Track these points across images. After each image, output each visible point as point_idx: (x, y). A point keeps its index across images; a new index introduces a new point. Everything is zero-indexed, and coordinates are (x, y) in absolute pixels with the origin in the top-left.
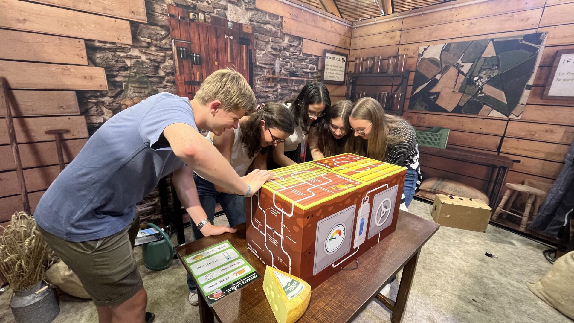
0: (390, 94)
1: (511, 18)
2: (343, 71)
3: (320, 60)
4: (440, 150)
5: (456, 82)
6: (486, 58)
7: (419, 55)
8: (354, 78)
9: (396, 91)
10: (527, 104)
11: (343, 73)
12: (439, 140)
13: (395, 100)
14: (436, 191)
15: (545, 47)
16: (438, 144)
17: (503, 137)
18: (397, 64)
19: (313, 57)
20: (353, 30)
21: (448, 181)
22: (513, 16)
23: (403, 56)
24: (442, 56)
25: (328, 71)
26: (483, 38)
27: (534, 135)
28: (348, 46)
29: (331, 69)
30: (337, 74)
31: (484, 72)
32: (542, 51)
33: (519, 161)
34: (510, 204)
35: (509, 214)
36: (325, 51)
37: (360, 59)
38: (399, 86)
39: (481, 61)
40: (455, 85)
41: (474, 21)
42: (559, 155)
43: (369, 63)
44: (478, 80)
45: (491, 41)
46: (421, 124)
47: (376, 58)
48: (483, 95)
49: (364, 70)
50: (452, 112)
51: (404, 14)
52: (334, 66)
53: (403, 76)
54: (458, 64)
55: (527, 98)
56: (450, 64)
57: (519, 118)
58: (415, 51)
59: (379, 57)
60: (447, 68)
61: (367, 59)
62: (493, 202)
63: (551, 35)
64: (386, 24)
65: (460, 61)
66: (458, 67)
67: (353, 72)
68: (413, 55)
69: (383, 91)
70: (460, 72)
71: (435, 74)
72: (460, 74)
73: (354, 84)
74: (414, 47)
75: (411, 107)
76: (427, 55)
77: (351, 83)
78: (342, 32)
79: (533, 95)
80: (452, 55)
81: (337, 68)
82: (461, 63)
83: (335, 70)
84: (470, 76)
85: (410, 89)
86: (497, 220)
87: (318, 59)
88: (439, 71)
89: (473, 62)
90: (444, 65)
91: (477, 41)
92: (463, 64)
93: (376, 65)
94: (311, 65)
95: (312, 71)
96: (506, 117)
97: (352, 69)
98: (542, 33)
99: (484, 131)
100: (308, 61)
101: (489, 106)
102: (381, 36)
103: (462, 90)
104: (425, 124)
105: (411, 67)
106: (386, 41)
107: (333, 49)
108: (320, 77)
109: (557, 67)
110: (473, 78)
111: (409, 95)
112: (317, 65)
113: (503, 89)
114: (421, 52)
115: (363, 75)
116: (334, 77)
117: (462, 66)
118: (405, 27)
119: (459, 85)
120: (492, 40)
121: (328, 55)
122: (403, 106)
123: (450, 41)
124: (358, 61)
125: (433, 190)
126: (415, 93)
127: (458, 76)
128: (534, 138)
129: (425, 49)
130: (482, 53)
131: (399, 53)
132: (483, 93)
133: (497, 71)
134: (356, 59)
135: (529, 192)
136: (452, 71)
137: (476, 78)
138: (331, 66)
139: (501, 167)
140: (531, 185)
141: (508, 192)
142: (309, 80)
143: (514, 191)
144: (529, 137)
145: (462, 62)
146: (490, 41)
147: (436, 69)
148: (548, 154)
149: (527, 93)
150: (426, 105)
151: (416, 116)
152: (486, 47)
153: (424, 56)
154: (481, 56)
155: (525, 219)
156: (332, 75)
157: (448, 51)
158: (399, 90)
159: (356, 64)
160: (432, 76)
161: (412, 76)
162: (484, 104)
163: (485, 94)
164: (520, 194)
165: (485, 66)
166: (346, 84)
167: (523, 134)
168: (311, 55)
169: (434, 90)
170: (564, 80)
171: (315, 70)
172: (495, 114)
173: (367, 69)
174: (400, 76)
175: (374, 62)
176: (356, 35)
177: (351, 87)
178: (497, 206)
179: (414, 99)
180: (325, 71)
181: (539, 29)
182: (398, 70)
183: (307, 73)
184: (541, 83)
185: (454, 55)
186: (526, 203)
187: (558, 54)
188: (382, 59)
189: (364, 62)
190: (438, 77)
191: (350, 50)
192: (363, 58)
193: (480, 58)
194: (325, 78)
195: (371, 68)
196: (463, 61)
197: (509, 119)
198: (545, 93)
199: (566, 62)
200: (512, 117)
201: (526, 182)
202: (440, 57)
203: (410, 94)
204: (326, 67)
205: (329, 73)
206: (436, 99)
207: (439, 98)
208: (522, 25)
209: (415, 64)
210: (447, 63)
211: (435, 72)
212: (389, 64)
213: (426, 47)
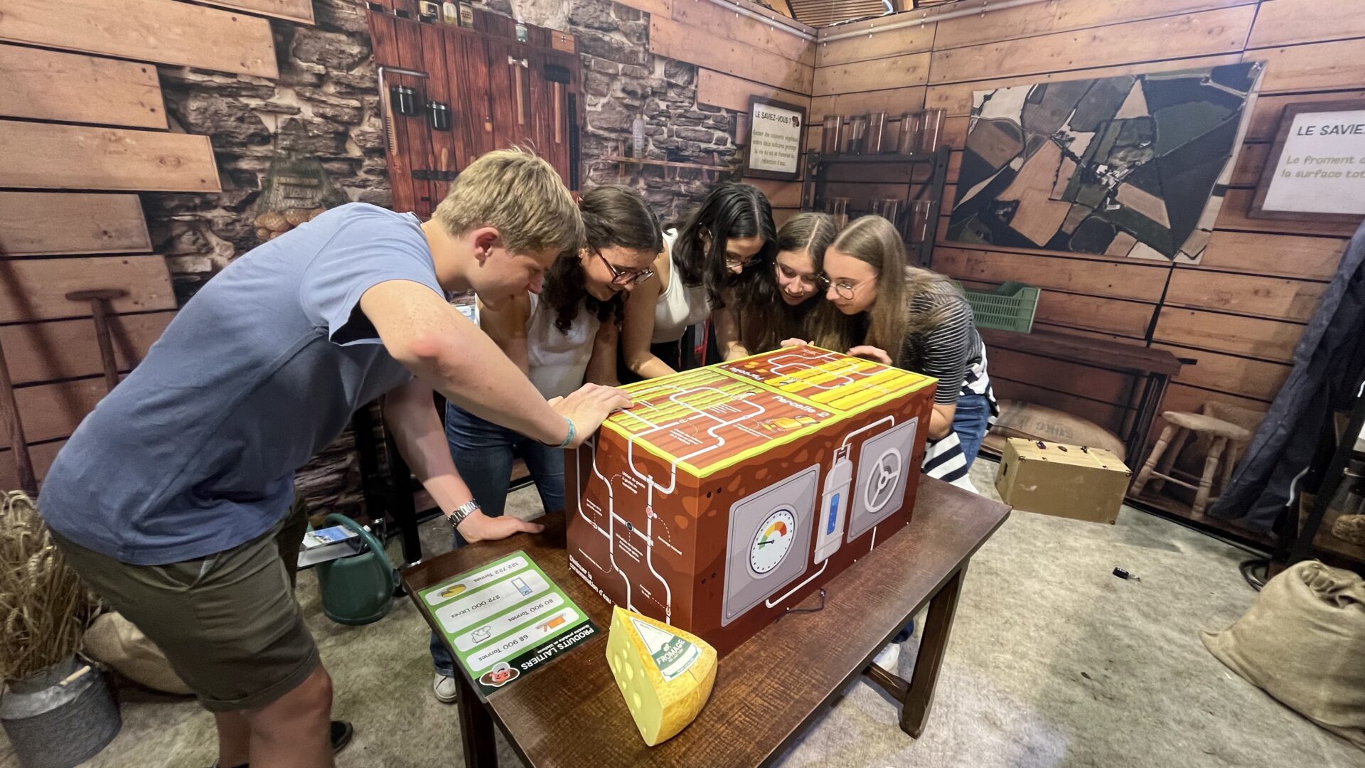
0: (904, 204)
1: (1186, 27)
2: (794, 148)
3: (740, 120)
4: (1019, 337)
5: (1057, 176)
6: (1125, 121)
7: (974, 111)
8: (821, 164)
9: (918, 197)
10: (1215, 230)
11: (796, 153)
12: (1016, 312)
13: (917, 217)
14: (1008, 431)
15: (1260, 96)
16: (1013, 322)
17: (1159, 306)
18: (921, 132)
19: (724, 113)
20: (820, 49)
21: (1032, 408)
22: (1189, 21)
23: (935, 112)
24: (1025, 115)
25: (760, 147)
26: (1120, 72)
27: (1227, 301)
28: (806, 87)
29: (766, 144)
30: (784, 155)
31: (1121, 154)
32: (1252, 104)
33: (1193, 362)
34: (1172, 460)
35: (1168, 482)
36: (753, 100)
37: (835, 118)
38: (925, 185)
39: (1114, 129)
40: (1055, 183)
41: (1100, 32)
42: (1282, 346)
43: (856, 129)
44: (1107, 171)
45: (1139, 82)
46: (977, 276)
47: (873, 117)
48: (1118, 207)
49: (844, 147)
50: (1046, 247)
51: (939, 13)
52: (774, 136)
53: (936, 162)
54: (1062, 133)
55: (1216, 215)
56: (1044, 133)
57: (1197, 262)
58: (963, 103)
59: (879, 115)
60: (1037, 143)
61: (853, 118)
62: (1135, 454)
63: (1271, 67)
64: (897, 35)
65: (1065, 128)
66: (1062, 142)
67: (819, 149)
68: (958, 111)
69: (889, 197)
70: (1066, 153)
71: (1009, 158)
72: (1067, 159)
73: (820, 180)
74: (962, 91)
75: (953, 235)
76: (993, 112)
77: (814, 177)
78: (794, 54)
79: (1228, 209)
80: (1048, 113)
81: (780, 141)
82: (1068, 132)
83: (775, 145)
84: (1090, 163)
85: (951, 191)
86: (1141, 494)
87: (735, 118)
88: (1019, 150)
89: (1096, 130)
90: (1029, 137)
91: (1108, 80)
92: (1072, 134)
93: (872, 133)
94: (718, 134)
95: (721, 148)
96: (1167, 259)
97: (815, 142)
98: (1253, 63)
99: (1119, 291)
100: (711, 122)
101: (1131, 234)
102: (884, 64)
103: (1069, 196)
104: (984, 276)
105: (953, 141)
106: (896, 78)
107: (771, 93)
108: (740, 161)
109: (1283, 142)
110: (1097, 168)
111: (948, 207)
112: (733, 134)
113: (1160, 194)
114: (977, 105)
115: (842, 158)
116: (774, 162)
117: (1072, 140)
118: (940, 43)
119: (1063, 185)
120: (1141, 77)
121: (759, 109)
122: (933, 233)
123: (1044, 79)
124: (829, 125)
125: (1000, 429)
126: (962, 202)
127: (1061, 162)
128: (1227, 307)
129: (987, 98)
130: (1118, 108)
131: (927, 106)
132: (1118, 203)
133: (1149, 151)
134: (826, 118)
135: (1214, 432)
136: (1048, 151)
137: (1102, 169)
138: (767, 135)
139: (1153, 376)
140: (1218, 414)
141: (1167, 432)
142: (713, 168)
143: (1180, 430)
144: (1216, 306)
145: (1071, 130)
146: (1136, 79)
147: (1009, 146)
148: (1260, 344)
149: (1215, 203)
150: (986, 229)
151: (964, 257)
152: (1126, 94)
153: (985, 115)
154: (1115, 115)
155: (1203, 492)
156: (768, 158)
157: (1040, 102)
158: (926, 194)
159: (825, 131)
160: (1002, 163)
161: (956, 161)
162: (1119, 229)
163: (1122, 205)
164: (1193, 435)
165: (1122, 140)
166: (801, 179)
167: (1204, 299)
168: (719, 109)
169: (1007, 195)
170: (1298, 175)
171: (729, 145)
172: (1144, 251)
173: (850, 142)
174: (927, 161)
175: (868, 126)
176: (825, 61)
177: (813, 185)
178: (1143, 464)
179: (960, 214)
180: (753, 147)
181: (1246, 54)
182: (924, 146)
183: (709, 152)
184: (1248, 179)
185: (1053, 113)
186: (1206, 456)
187: (1287, 113)
188: (888, 121)
189: (846, 128)
190: (1015, 165)
191: (811, 97)
192: (842, 118)
193: (1112, 120)
194: (752, 165)
195: (862, 142)
196: (1074, 126)
197: (1175, 263)
198: (1255, 204)
199: (1303, 131)
200: (1180, 258)
201: (1208, 410)
202: (1021, 117)
203: (951, 205)
204: (754, 138)
205: (761, 152)
206: (1010, 216)
207: (1017, 215)
208: (1209, 44)
209: (964, 133)
210: (1037, 131)
211: (1009, 153)
212: (902, 132)
213: (989, 93)
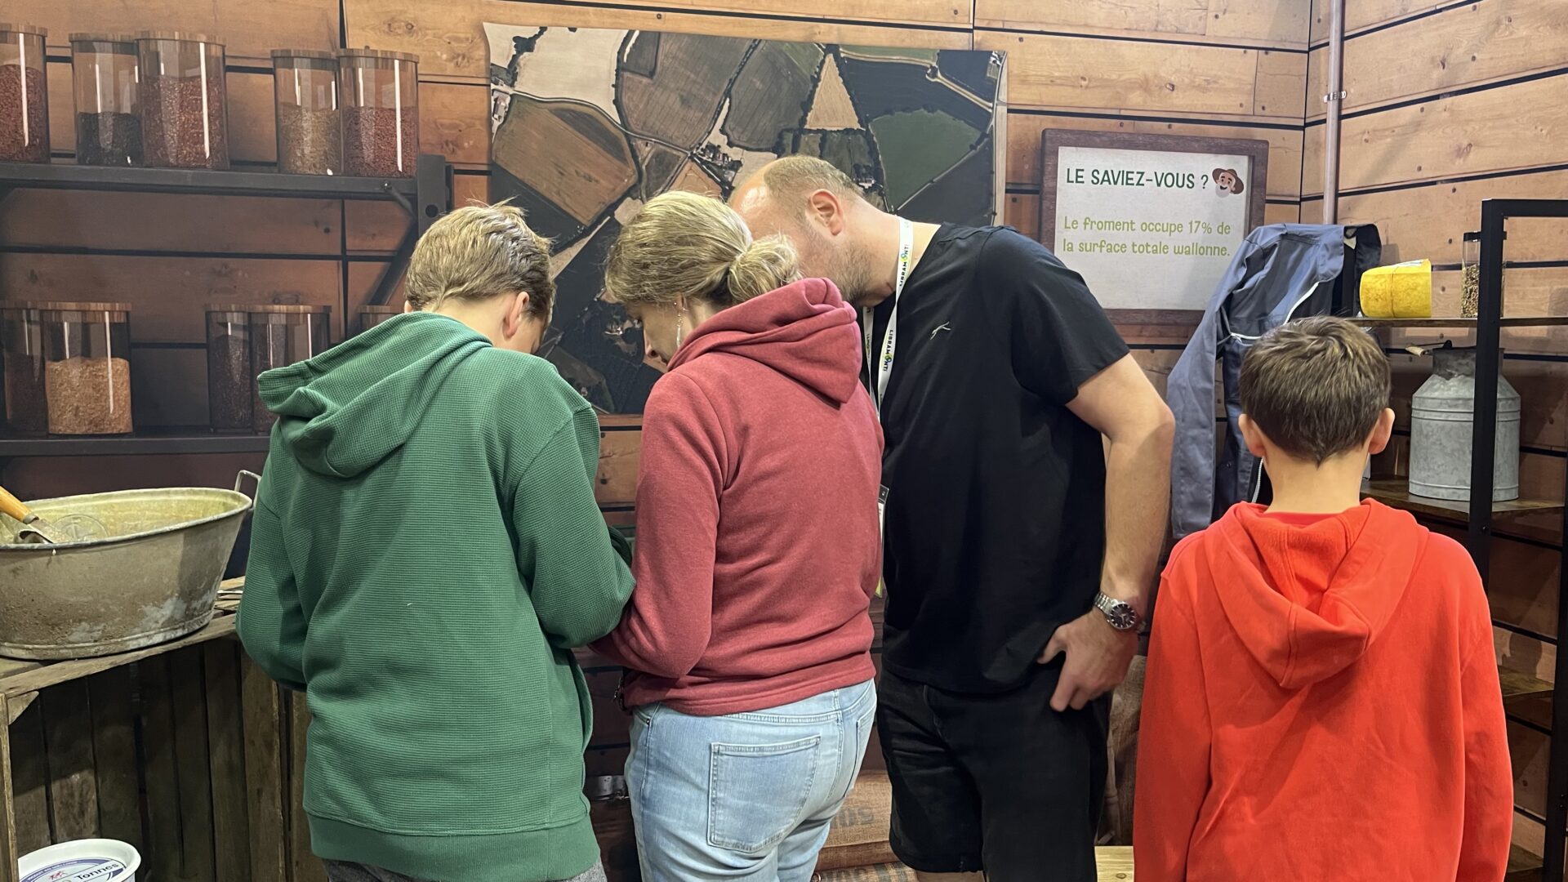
6: (824, 133)
7: (493, 73)
9: (378, 296)
15: (1009, 111)
18: (350, 116)
24: (625, 100)
32: (1002, 126)
39: (809, 148)
43: (106, 81)
45: (831, 56)
47: (165, 51)
53: (413, 200)
54: (714, 149)
56: (677, 147)
58: (461, 47)
59: (188, 47)
60: (665, 166)
65: (717, 138)
66: (718, 168)
71: (610, 199)
74: (448, 16)
76: (543, 81)
80: (674, 101)
82: (725, 149)
88: (629, 181)
89: (777, 149)
90: (646, 151)
91: (776, 45)
92: (735, 154)
93: (171, 103)
98: (990, 53)
105: (452, 146)
109: (1053, 194)
114: (499, 59)
117: (736, 165)
120: (832, 48)
123: (650, 22)
129: (524, 45)
130: (807, 105)
145: (730, 144)
146: (825, 53)
147: (607, 176)
152: (816, 81)
153: (524, 86)
154: (803, 121)
157: (651, 74)
160: (597, 209)
170: (1084, 247)
173: (88, 119)
174: (387, 196)
175: (150, 78)
181: (979, 35)
182: (368, 154)
185: (685, 102)
187: (1048, 144)
188: (224, 68)
189: (57, 73)
193: (801, 130)
195: (136, 124)
196: (734, 136)
199: (1073, 177)
202: (617, 103)
208: (925, 6)
209: (480, 126)
210: (661, 140)
211: (606, 187)
212: (284, 109)
213: (527, 33)
